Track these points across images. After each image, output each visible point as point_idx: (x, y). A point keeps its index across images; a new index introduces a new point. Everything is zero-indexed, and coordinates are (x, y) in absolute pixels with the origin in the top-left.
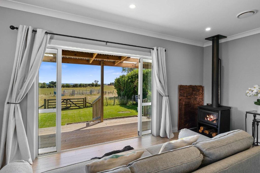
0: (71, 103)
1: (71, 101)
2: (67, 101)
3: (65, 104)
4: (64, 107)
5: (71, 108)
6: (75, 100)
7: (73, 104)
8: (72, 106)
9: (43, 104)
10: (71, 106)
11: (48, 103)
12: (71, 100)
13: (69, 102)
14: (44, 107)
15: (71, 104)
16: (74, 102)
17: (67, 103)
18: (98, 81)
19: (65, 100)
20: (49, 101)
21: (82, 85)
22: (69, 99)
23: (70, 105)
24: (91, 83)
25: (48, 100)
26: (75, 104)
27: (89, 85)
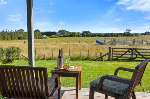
0: (137, 53)
1: (137, 52)
2: (132, 50)
3: (130, 55)
4: (129, 57)
5: (137, 59)
6: (141, 51)
7: (140, 55)
8: (139, 58)
9: (108, 52)
10: (137, 57)
11: (113, 51)
12: (137, 50)
13: (135, 52)
14: (108, 55)
15: (137, 55)
16: (141, 52)
17: (132, 53)
18: (130, 30)
19: (130, 49)
20: (114, 50)
21: (113, 35)
22: (135, 49)
23: (135, 56)
24: (124, 32)
25: (113, 48)
26: (142, 55)
27: (121, 34)
